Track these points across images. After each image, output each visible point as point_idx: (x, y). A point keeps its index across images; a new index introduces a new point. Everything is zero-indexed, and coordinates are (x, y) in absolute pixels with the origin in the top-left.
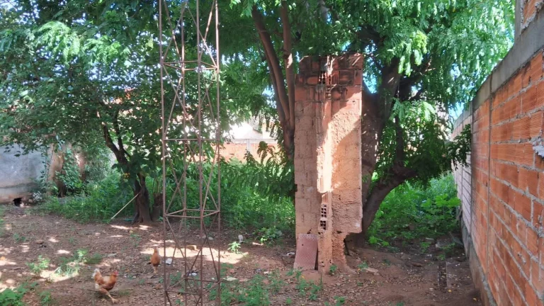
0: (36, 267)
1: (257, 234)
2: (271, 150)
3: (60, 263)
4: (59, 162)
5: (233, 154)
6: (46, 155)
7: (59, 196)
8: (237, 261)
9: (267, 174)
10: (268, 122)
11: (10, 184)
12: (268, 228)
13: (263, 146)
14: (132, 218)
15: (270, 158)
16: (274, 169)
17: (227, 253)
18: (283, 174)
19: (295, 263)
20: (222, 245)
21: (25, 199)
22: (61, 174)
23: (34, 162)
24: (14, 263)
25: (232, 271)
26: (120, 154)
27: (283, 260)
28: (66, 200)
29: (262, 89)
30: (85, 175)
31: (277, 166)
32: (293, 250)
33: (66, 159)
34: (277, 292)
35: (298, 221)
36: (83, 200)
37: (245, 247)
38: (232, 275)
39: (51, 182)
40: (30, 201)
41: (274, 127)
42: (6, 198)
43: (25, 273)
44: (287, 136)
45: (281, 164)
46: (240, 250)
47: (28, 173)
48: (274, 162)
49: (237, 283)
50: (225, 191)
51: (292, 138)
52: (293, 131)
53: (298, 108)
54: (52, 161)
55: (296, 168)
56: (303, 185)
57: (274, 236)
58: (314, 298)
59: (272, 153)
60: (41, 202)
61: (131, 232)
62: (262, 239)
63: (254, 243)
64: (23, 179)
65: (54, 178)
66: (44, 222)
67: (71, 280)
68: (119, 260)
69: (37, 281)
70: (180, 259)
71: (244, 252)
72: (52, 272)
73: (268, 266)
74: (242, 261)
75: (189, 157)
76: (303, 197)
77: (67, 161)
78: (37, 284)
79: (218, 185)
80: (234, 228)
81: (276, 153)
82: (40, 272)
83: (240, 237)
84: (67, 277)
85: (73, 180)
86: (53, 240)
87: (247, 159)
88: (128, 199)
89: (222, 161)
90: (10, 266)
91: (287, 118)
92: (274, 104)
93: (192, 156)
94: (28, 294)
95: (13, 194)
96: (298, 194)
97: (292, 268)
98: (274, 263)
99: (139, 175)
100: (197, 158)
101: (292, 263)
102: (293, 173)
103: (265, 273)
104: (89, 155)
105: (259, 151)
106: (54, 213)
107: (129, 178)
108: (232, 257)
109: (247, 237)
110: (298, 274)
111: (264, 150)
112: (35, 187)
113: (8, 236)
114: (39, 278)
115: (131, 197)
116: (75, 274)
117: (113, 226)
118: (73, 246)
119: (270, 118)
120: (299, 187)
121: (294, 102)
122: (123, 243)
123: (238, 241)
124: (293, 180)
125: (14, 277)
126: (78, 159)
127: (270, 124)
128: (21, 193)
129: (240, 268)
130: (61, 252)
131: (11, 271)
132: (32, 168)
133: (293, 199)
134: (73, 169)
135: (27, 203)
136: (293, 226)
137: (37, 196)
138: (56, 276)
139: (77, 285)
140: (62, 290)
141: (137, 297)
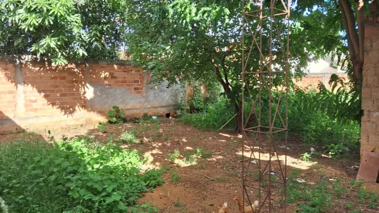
0: (172, 157)
1: (326, 148)
2: (342, 81)
3: (186, 155)
4: (191, 92)
5: (311, 85)
6: (184, 87)
7: (191, 113)
8: (307, 168)
9: (337, 101)
10: (339, 58)
11: (164, 105)
12: (336, 144)
13: (334, 78)
14: (233, 129)
15: (340, 88)
16: (343, 97)
17: (300, 161)
18: (351, 101)
19: (357, 175)
20: (297, 154)
21: (172, 114)
22: (192, 99)
23: (177, 92)
24: (161, 153)
25: (303, 175)
26: (226, 86)
27: (347, 171)
28: (194, 116)
29: (336, 31)
30: (207, 100)
31: (347, 94)
32: (358, 164)
33: (195, 89)
34: (339, 196)
35: (363, 141)
36: (203, 116)
37: (313, 158)
38: (303, 178)
39: (186, 104)
40: (175, 115)
41: (344, 61)
42: (162, 113)
43: (166, 159)
44: (357, 69)
45: (349, 93)
46: (310, 159)
47: (174, 98)
48: (344, 91)
49: (305, 184)
50: (302, 113)
51: (361, 70)
52: (362, 64)
53: (367, 44)
54: (187, 91)
55: (363, 96)
56: (369, 111)
57: (341, 151)
58: (373, 206)
59: (342, 83)
60: (181, 116)
61: (232, 138)
62: (330, 153)
63: (323, 155)
64: (171, 102)
65: (188, 102)
66: (181, 129)
67: (191, 167)
68: (222, 157)
69: (172, 165)
70: (264, 161)
71: (314, 161)
72: (181, 161)
73: (334, 174)
74: (311, 168)
75: (274, 88)
76: (369, 121)
77: (196, 91)
78: (172, 167)
79: (296, 108)
80: (307, 142)
81: (345, 84)
82: (174, 160)
83: (312, 149)
84: (189, 164)
85: (199, 103)
86: (184, 140)
87: (320, 89)
88: (231, 117)
89: (299, 92)
90: (159, 154)
91: (357, 53)
92: (345, 43)
93: (276, 87)
94: (166, 173)
95: (163, 111)
96: (364, 118)
97: (355, 178)
98: (339, 172)
99: (238, 100)
100: (280, 88)
101: (355, 175)
102: (360, 101)
103: (331, 180)
104: (209, 87)
105: (330, 82)
106: (187, 123)
107: (231, 102)
108: (304, 164)
109: (317, 150)
110: (360, 185)
111: (335, 81)
112: (177, 106)
113: (161, 136)
114: (173, 163)
115: (233, 115)
116: (194, 163)
117: (221, 134)
118: (194, 145)
119: (341, 55)
120: (365, 113)
121: (363, 38)
122: (226, 146)
123: (309, 152)
124: (360, 106)
125: (160, 161)
126: (203, 89)
127: (341, 59)
128: (170, 110)
129: (309, 173)
130: (188, 148)
131: (158, 158)
132: (176, 95)
133: (360, 122)
134: (199, 96)
135: (173, 116)
136: (358, 144)
137: (179, 112)
138: (182, 163)
139: (194, 171)
140: (185, 173)
141: (231, 184)
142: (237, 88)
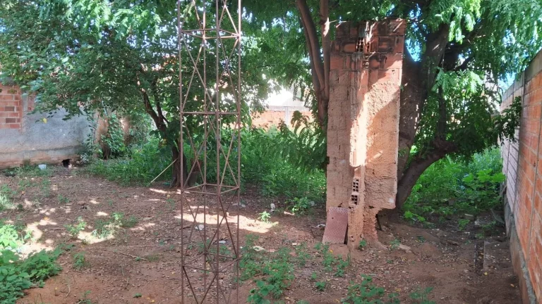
0: (73, 229)
1: (289, 203)
2: (305, 119)
3: (98, 226)
4: (105, 125)
5: (272, 122)
6: (92, 119)
7: (105, 158)
8: (266, 231)
9: (301, 145)
10: (303, 91)
11: (60, 146)
12: (300, 198)
13: (297, 116)
14: (170, 183)
15: (303, 129)
16: (307, 140)
17: (257, 222)
18: (317, 144)
19: (324, 236)
20: (253, 213)
21: (73, 160)
22: (107, 138)
23: (81, 126)
24: (54, 224)
25: (261, 240)
26: (159, 120)
27: (312, 232)
28: (110, 163)
29: (298, 57)
30: (129, 139)
31: (311, 136)
32: (324, 221)
33: (111, 123)
34: (303, 265)
35: (329, 194)
36: (125, 163)
37: (275, 216)
38: (261, 244)
39: (97, 145)
40: (78, 162)
41: (309, 96)
42: (55, 159)
43: (64, 234)
44: (322, 106)
45: (314, 135)
46: (269, 220)
47: (76, 136)
48: (308, 131)
49: (264, 253)
50: (260, 159)
51: (326, 108)
52: (327, 101)
53: (333, 77)
54: (98, 125)
55: (329, 139)
56: (335, 158)
57: (305, 206)
58: (341, 274)
59: (306, 123)
60: (88, 164)
61: (168, 196)
62: (293, 209)
63: (285, 213)
64: (71, 142)
65: (99, 141)
66: (87, 183)
67: (106, 243)
68: (153, 224)
69: (74, 242)
70: (212, 225)
71: (273, 222)
72: (89, 234)
73: (297, 237)
74: (271, 231)
75: (225, 125)
76: (335, 170)
77: (112, 125)
78: (73, 246)
79: (253, 152)
80: (266, 196)
81: (310, 124)
82: (77, 233)
83: (273, 205)
84: (102, 239)
85: (117, 144)
86: (94, 202)
87: (281, 129)
88: (166, 164)
89: (255, 130)
90: (52, 226)
91: (322, 87)
92: (309, 72)
93: (228, 124)
94: (64, 255)
95: (58, 156)
96: (329, 167)
97: (321, 240)
98: (303, 234)
99: (176, 141)
100: (232, 126)
101: (321, 235)
102: (325, 145)
103: (293, 244)
104: (133, 120)
105: (292, 122)
106: (99, 175)
107: (167, 143)
108: (260, 225)
109: (279, 206)
110: (327, 247)
111: (299, 120)
112: (83, 149)
113: (54, 196)
114: (76, 239)
115: (170, 163)
116: (111, 236)
117: (152, 190)
118: (111, 209)
119: (304, 87)
120: (331, 160)
121: (329, 70)
122: (160, 207)
123: (268, 209)
124: (325, 152)
125: (54, 237)
126: (123, 123)
127: (305, 93)
128: (69, 155)
129: (269, 238)
130: (100, 214)
131: (51, 232)
132: (80, 131)
133: (326, 170)
134: (118, 133)
135: (75, 164)
136: (324, 196)
137: (84, 158)
138: (91, 238)
139: (110, 249)
140: (96, 253)
141: (166, 263)
142: (176, 124)
